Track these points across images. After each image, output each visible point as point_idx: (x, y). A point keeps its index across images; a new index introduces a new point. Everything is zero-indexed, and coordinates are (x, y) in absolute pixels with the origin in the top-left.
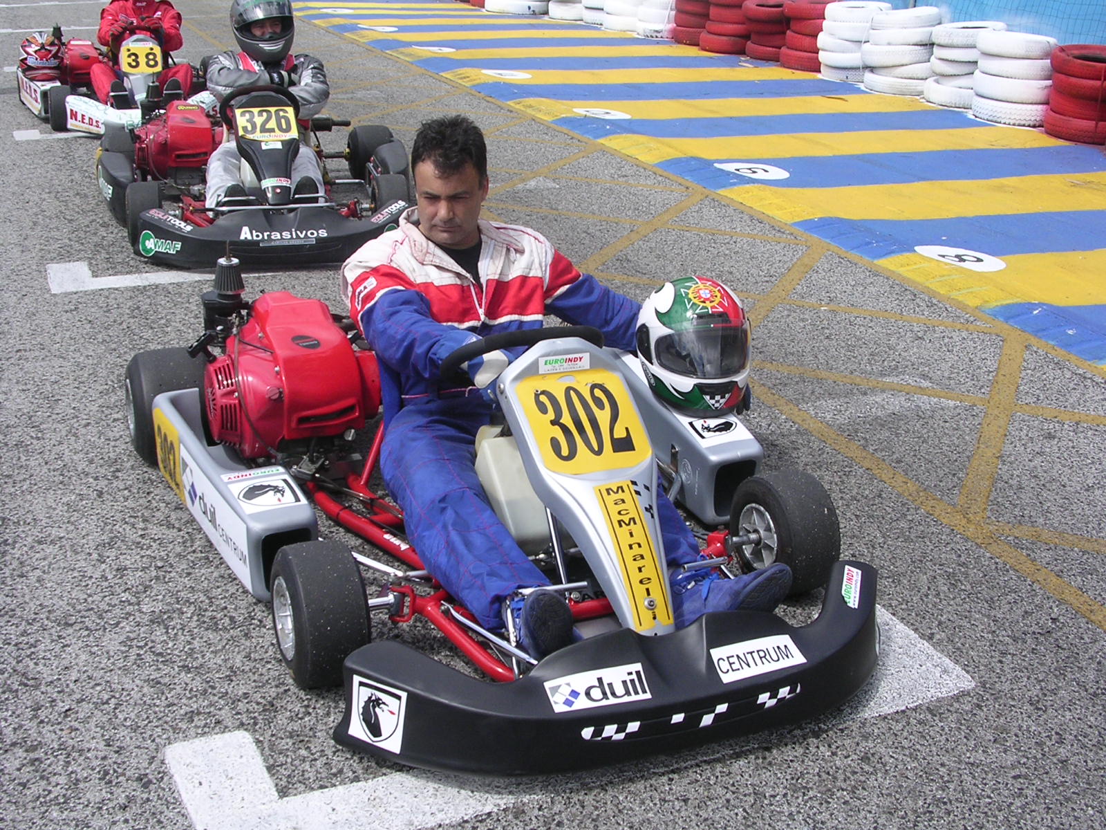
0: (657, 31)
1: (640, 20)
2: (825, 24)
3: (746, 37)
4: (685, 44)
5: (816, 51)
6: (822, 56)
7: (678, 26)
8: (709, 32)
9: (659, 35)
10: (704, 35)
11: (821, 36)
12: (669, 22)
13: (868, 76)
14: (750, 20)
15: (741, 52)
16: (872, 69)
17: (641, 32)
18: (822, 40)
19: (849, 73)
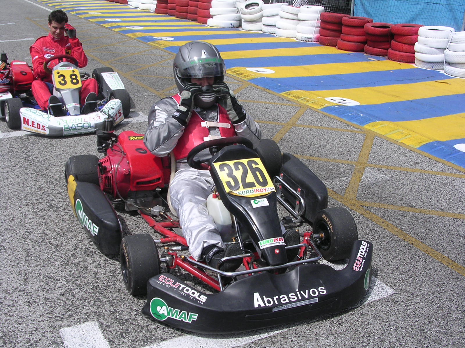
0: (309, 38)
1: (298, 32)
2: (419, 38)
3: (365, 42)
4: (327, 45)
5: (414, 52)
6: (416, 55)
7: (321, 36)
8: (342, 39)
9: (310, 40)
10: (339, 41)
11: (416, 44)
12: (315, 34)
13: (448, 68)
14: (367, 34)
15: (361, 50)
16: (450, 64)
17: (300, 38)
18: (417, 46)
19: (434, 65)
